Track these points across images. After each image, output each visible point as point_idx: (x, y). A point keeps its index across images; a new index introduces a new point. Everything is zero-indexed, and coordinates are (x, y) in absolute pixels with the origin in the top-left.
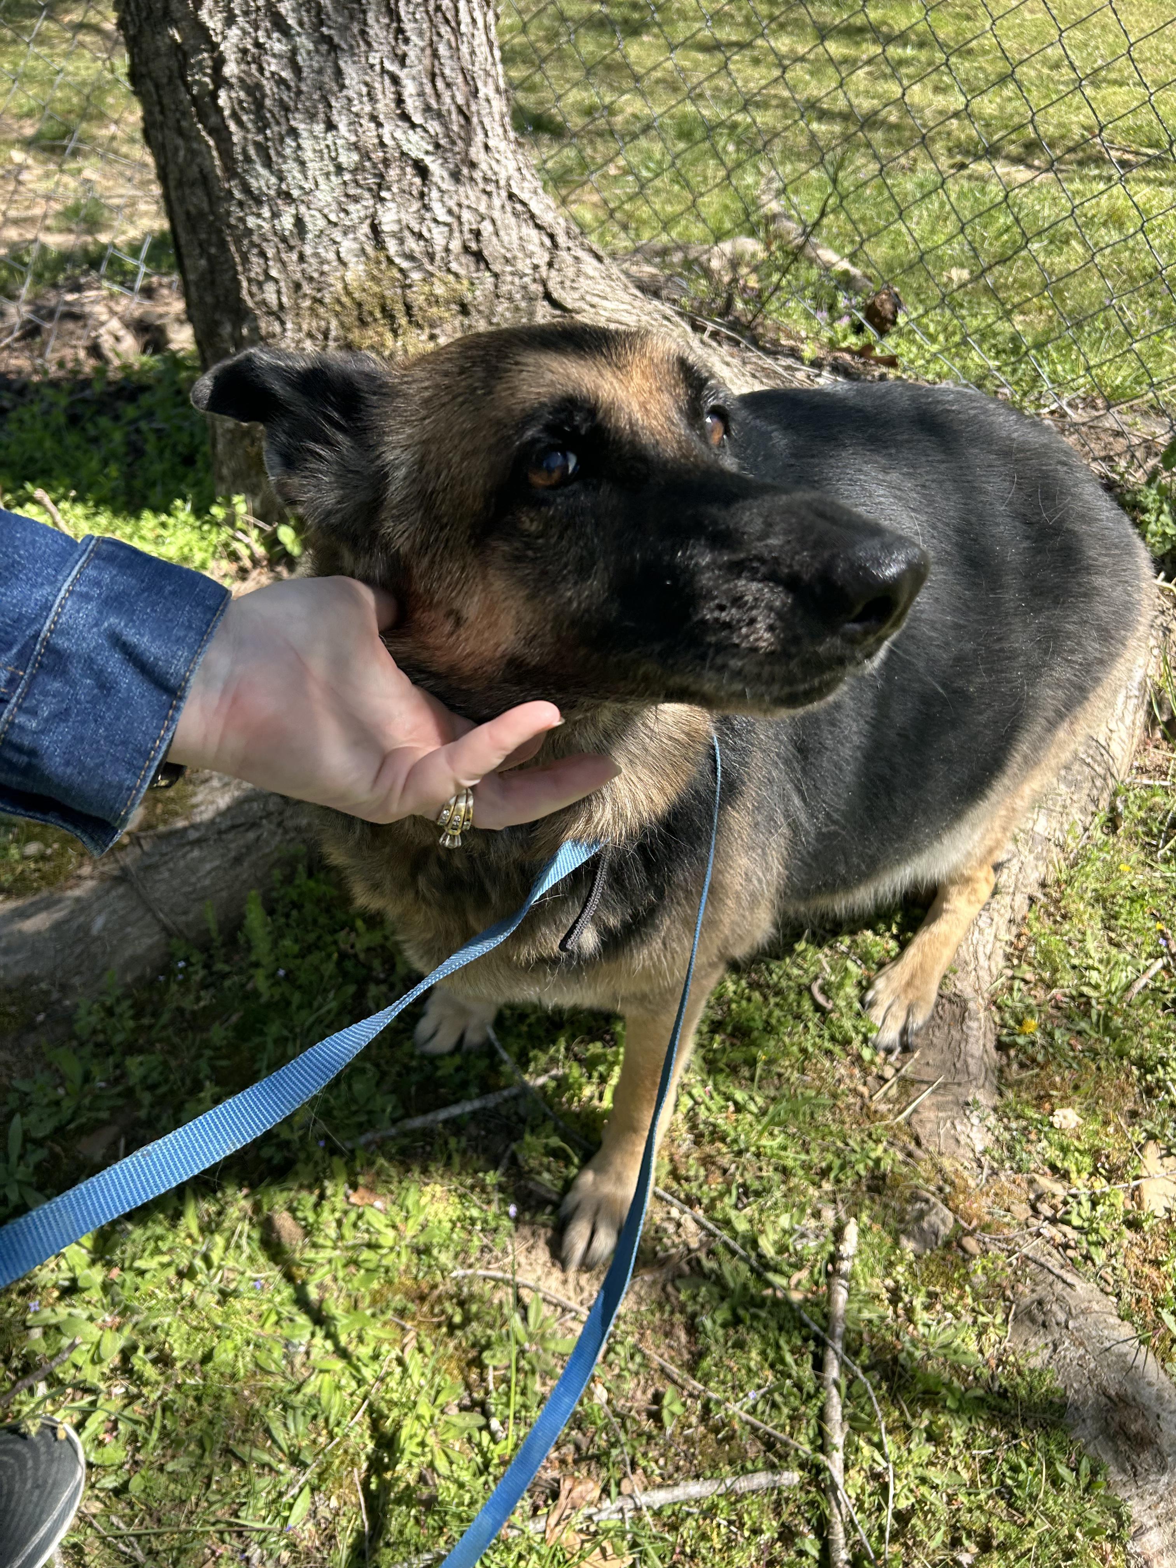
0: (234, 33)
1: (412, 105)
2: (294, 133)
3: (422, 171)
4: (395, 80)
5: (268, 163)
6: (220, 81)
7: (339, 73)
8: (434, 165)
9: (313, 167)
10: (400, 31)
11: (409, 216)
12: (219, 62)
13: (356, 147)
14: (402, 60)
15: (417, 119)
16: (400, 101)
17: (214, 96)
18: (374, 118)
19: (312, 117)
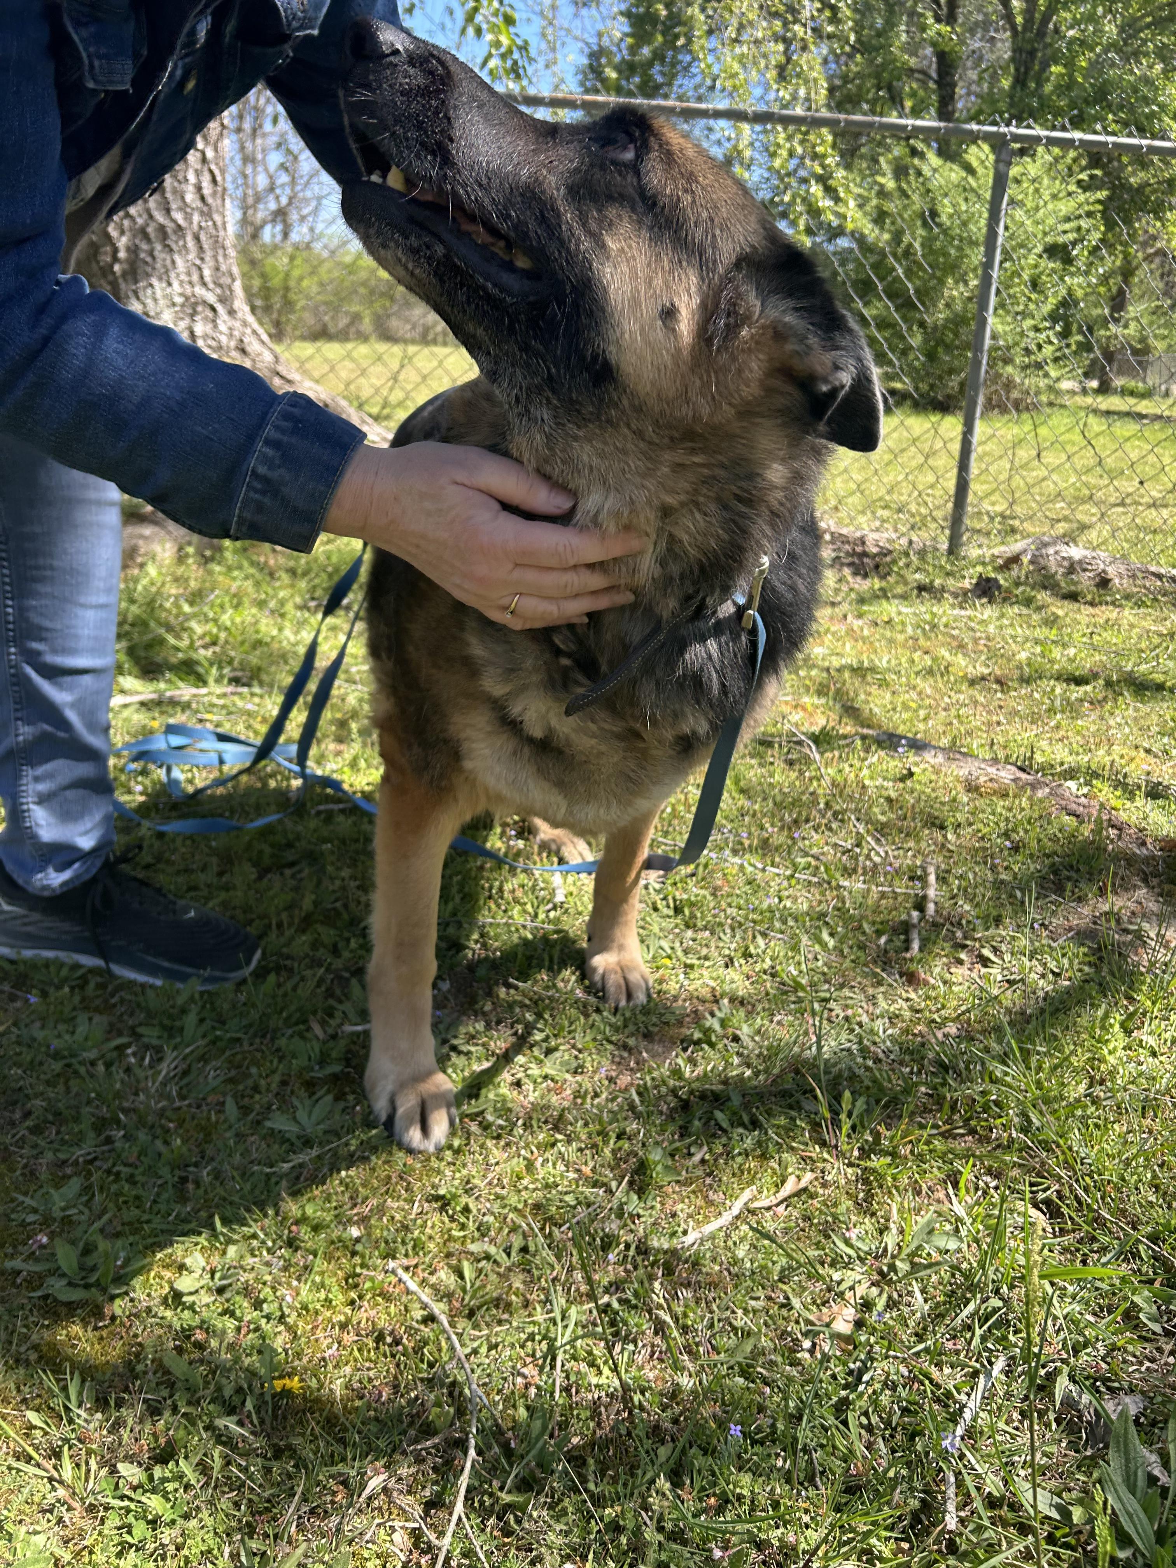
0: (124, 240)
1: (208, 279)
2: (151, 285)
3: (214, 309)
4: (200, 269)
5: (138, 298)
6: (115, 259)
7: (173, 262)
8: (219, 308)
9: (162, 302)
10: (201, 248)
11: (209, 328)
12: (116, 250)
13: (181, 295)
14: (202, 259)
15: (211, 286)
16: (202, 277)
17: (112, 267)
18: (190, 283)
19: (160, 279)
